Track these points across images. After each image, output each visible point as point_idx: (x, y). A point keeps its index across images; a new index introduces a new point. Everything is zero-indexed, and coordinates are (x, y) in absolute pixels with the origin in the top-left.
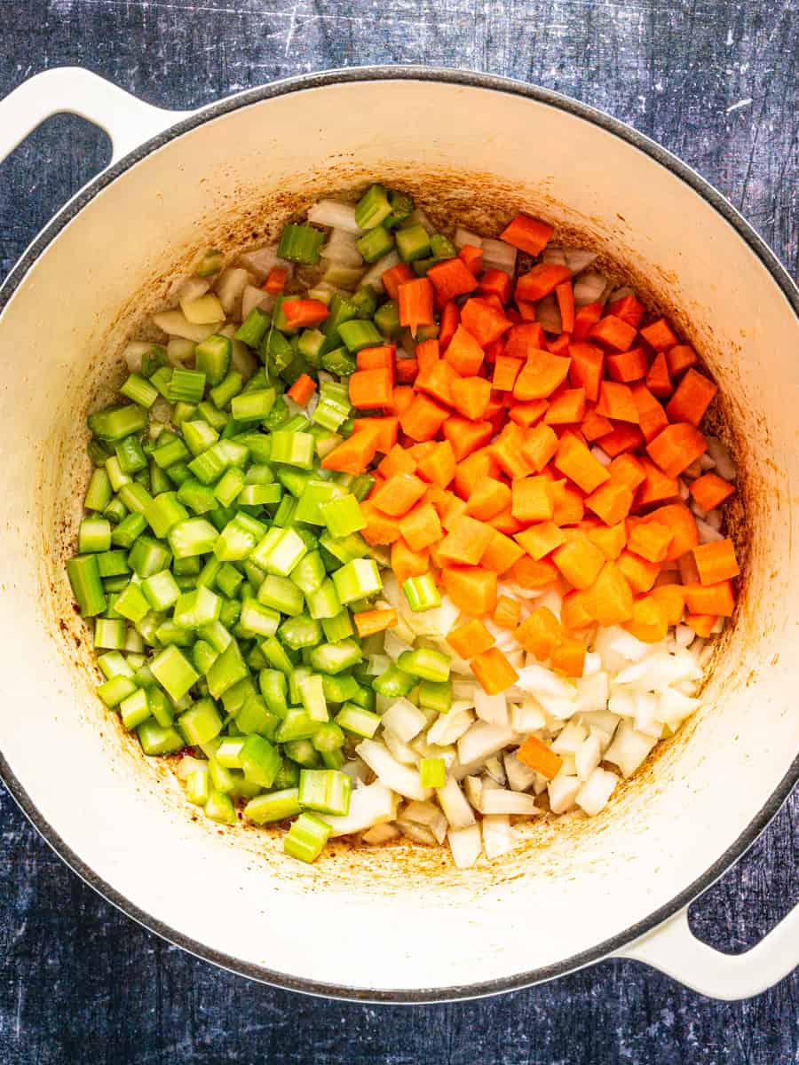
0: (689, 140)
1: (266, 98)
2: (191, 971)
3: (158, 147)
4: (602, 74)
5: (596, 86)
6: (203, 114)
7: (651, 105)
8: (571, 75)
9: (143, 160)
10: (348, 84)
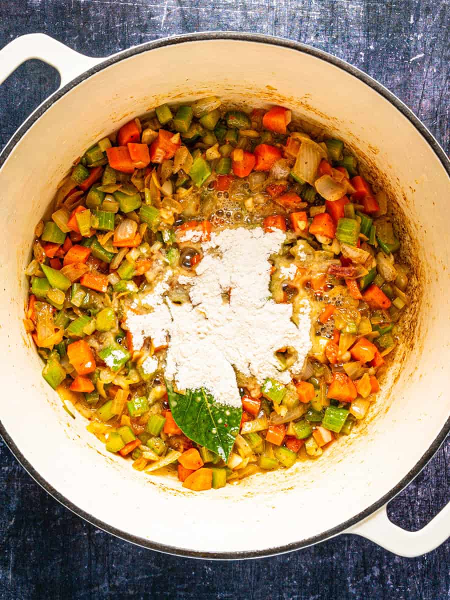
0: (388, 77)
1: (147, 50)
2: (108, 545)
3: (86, 78)
4: (340, 40)
5: (336, 46)
6: (112, 59)
7: (367, 57)
8: (323, 40)
9: (78, 86)
10: (193, 42)
